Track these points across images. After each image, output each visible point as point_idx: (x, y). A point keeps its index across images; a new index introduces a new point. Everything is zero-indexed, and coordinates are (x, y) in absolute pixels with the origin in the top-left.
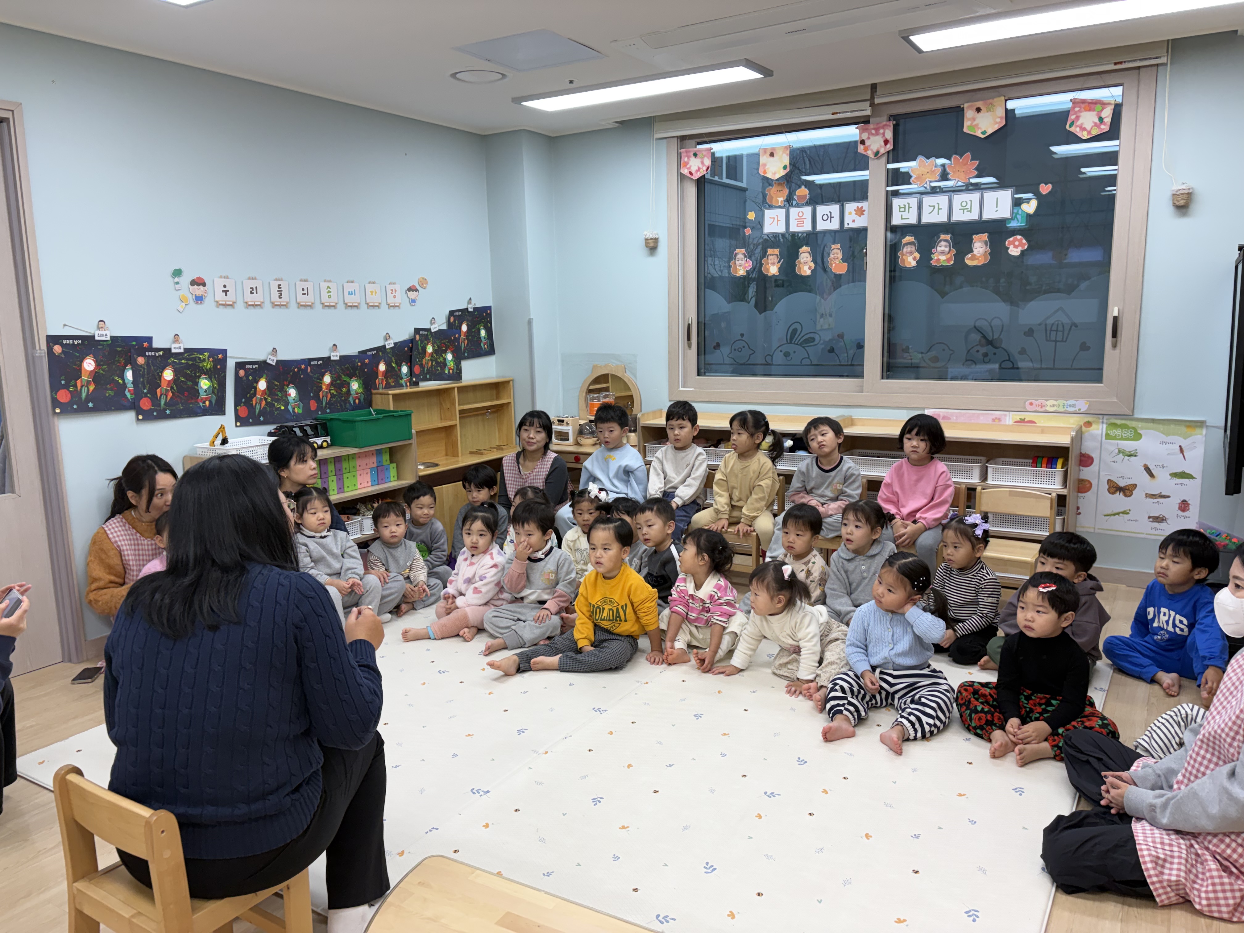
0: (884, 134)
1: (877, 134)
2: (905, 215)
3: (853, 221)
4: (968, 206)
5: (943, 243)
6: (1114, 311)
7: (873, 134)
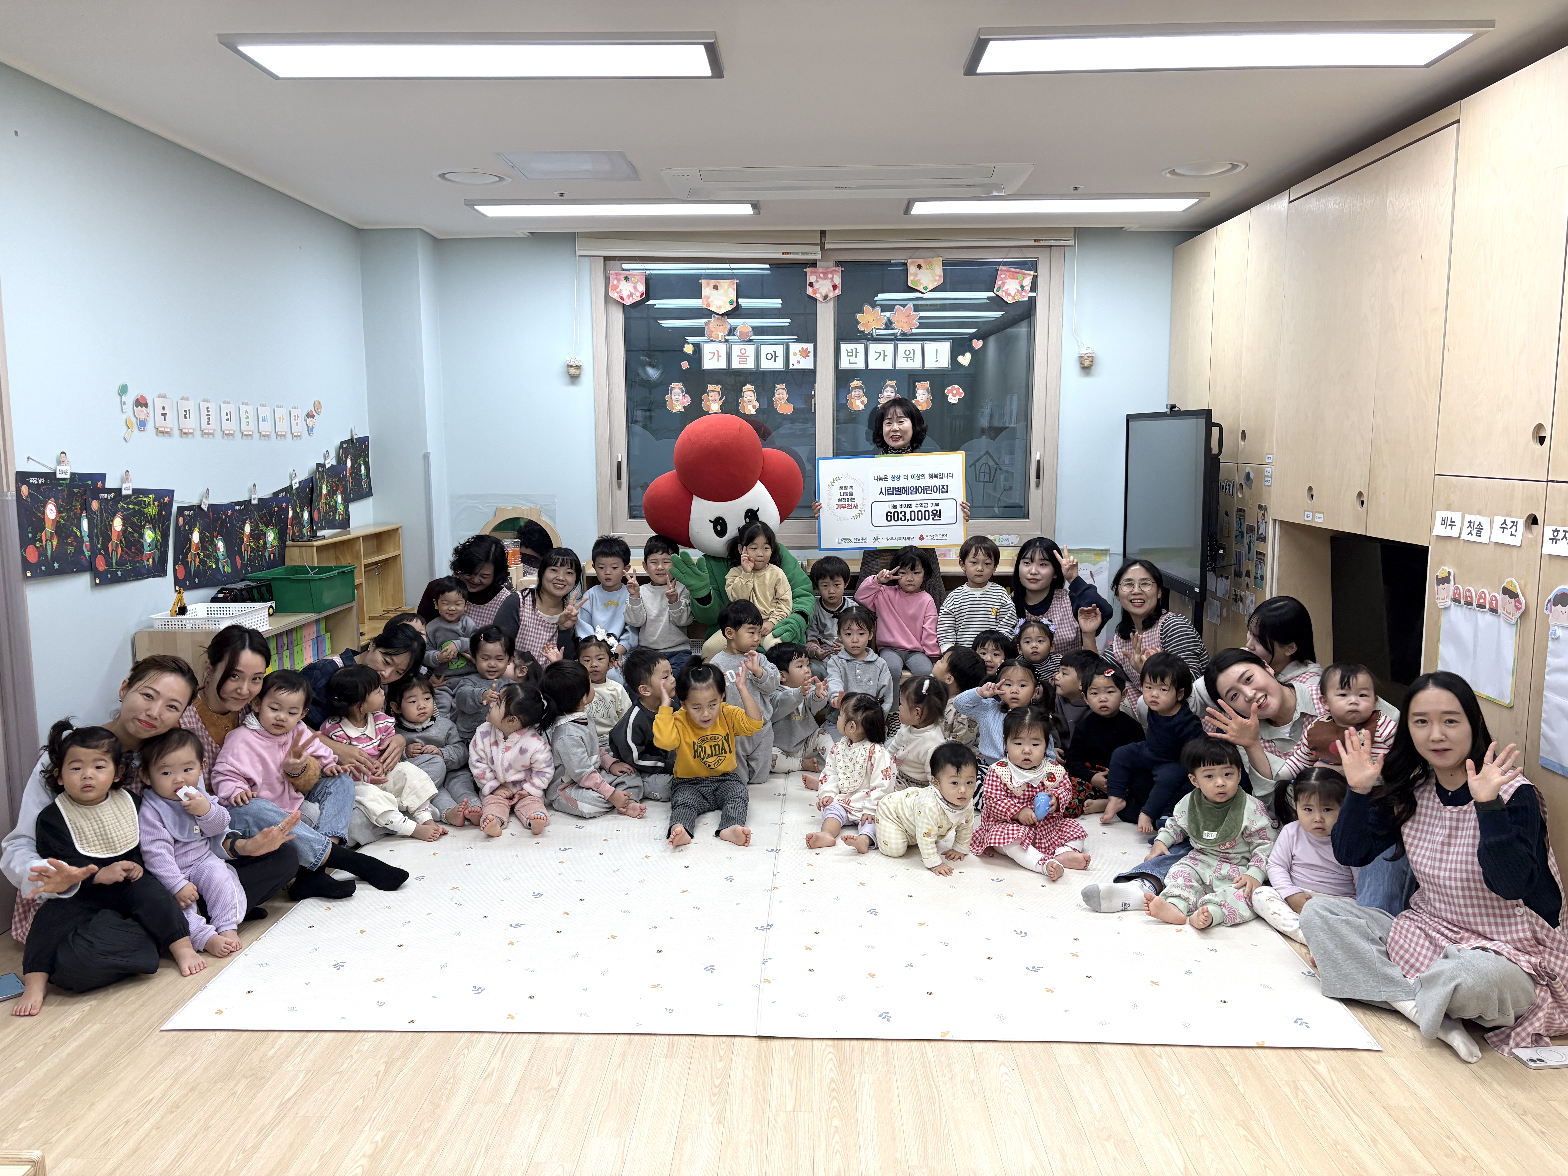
0: (832, 279)
1: (826, 278)
2: (853, 359)
3: (800, 361)
4: (911, 355)
5: (889, 389)
6: (1036, 455)
7: (821, 278)
